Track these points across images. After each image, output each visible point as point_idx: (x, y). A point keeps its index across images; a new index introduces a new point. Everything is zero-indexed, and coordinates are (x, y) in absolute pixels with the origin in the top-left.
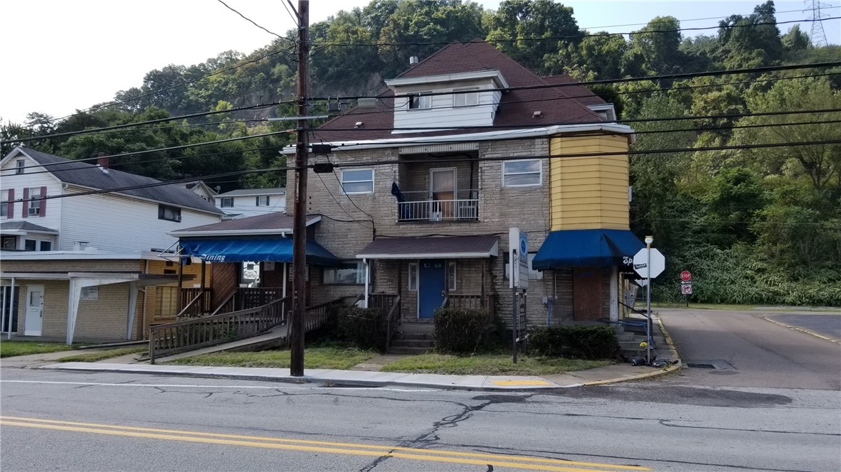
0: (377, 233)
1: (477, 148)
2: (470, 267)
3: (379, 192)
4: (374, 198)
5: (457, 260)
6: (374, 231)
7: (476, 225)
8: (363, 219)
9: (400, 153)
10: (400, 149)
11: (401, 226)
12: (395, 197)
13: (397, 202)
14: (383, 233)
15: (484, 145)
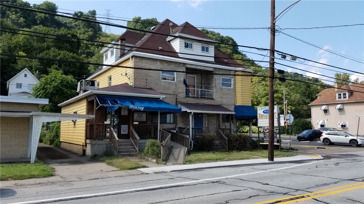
0: (178, 101)
1: (213, 70)
2: (212, 117)
3: (178, 82)
4: (176, 85)
5: (207, 114)
6: (176, 99)
7: (213, 100)
8: (171, 93)
9: (186, 66)
10: (186, 65)
11: (187, 98)
12: (185, 85)
13: (185, 88)
14: (180, 101)
15: (216, 69)
